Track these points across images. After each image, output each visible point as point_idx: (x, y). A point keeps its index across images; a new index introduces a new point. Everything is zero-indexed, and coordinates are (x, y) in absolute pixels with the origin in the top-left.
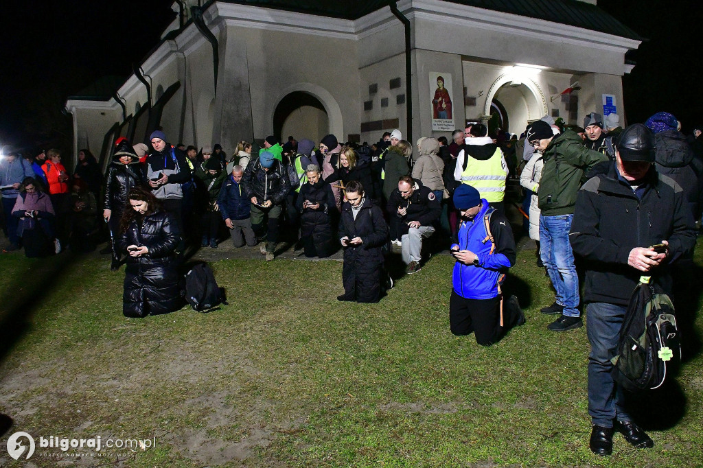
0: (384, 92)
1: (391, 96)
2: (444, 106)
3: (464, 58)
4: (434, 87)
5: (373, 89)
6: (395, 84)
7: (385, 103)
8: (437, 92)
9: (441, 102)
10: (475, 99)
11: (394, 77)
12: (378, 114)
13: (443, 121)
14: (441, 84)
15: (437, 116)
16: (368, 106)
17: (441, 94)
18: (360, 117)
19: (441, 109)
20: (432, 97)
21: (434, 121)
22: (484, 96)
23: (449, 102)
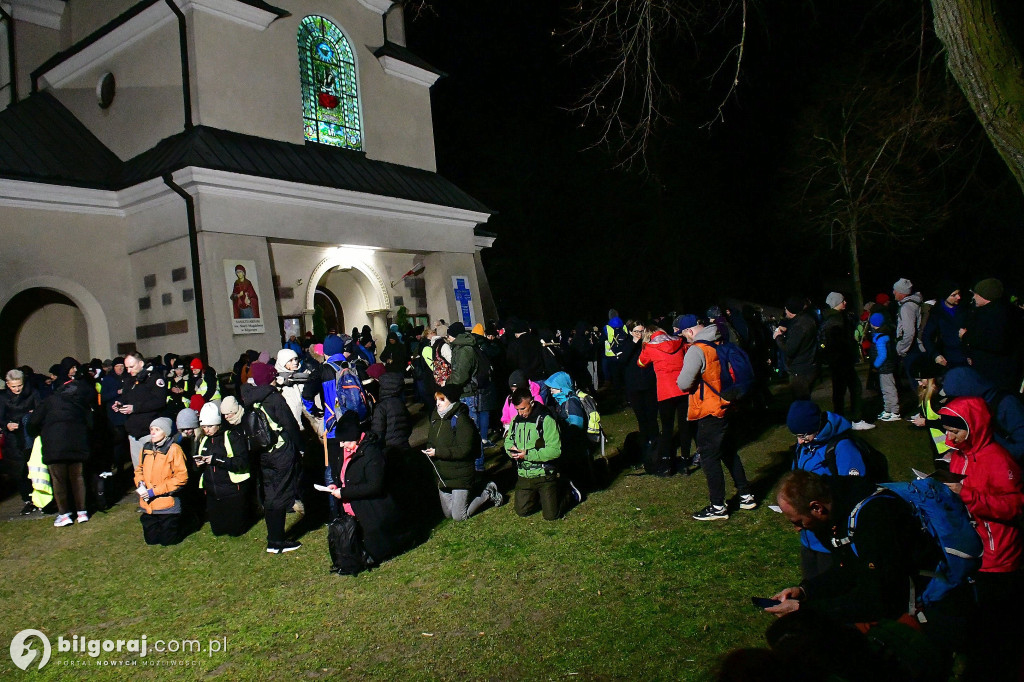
0: (165, 285)
1: (176, 290)
2: (247, 301)
3: (269, 240)
4: (231, 278)
5: (150, 282)
6: (178, 275)
7: (167, 299)
8: (236, 284)
9: (243, 298)
10: (291, 290)
11: (177, 266)
12: (159, 315)
13: (247, 321)
14: (241, 274)
15: (239, 314)
16: (145, 304)
17: (243, 287)
18: (134, 318)
19: (244, 306)
20: (230, 291)
21: (235, 321)
22: (304, 286)
23: (254, 297)
